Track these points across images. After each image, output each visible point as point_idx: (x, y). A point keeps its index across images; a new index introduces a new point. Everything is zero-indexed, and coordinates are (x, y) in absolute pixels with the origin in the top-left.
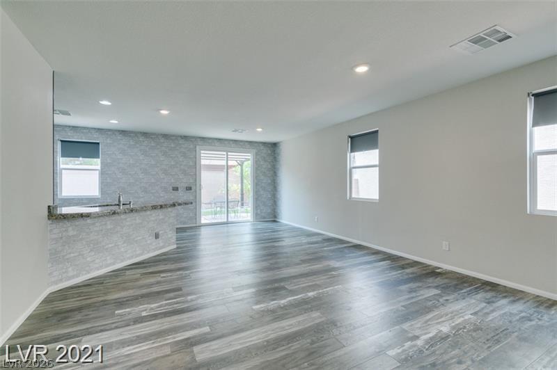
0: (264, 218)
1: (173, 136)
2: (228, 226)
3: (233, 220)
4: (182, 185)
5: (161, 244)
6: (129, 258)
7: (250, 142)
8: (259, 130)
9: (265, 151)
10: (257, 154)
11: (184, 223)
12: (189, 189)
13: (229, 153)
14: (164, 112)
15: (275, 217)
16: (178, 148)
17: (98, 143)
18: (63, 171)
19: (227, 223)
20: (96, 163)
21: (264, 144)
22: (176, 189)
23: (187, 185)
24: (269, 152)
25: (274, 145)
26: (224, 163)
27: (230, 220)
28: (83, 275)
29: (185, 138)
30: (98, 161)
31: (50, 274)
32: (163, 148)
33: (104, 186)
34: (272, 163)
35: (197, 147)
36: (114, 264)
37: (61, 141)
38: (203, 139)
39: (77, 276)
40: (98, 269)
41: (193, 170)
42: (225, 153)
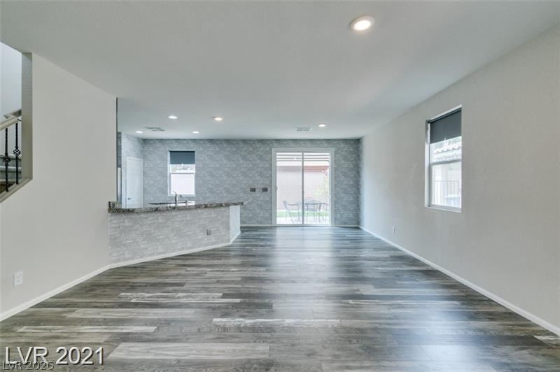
0: (345, 223)
1: (251, 140)
2: (303, 229)
3: (309, 223)
4: (259, 187)
5: (213, 241)
6: (180, 250)
7: (328, 141)
8: (322, 126)
9: (346, 149)
10: (336, 153)
11: (261, 223)
12: (265, 190)
13: (305, 154)
14: (218, 119)
15: (359, 223)
16: (255, 151)
17: (194, 152)
18: (172, 175)
19: (303, 226)
20: (191, 169)
21: (345, 141)
22: (253, 190)
23: (263, 187)
24: (351, 150)
25: (357, 142)
26: (300, 164)
27: (305, 223)
28: (137, 258)
29: (262, 141)
30: (194, 166)
31: (110, 254)
32: (243, 153)
33: (198, 186)
34: (355, 162)
35: (273, 149)
36: (165, 253)
37: (171, 152)
38: (278, 141)
39: (132, 259)
40: (150, 255)
41: (269, 172)
42: (301, 154)
